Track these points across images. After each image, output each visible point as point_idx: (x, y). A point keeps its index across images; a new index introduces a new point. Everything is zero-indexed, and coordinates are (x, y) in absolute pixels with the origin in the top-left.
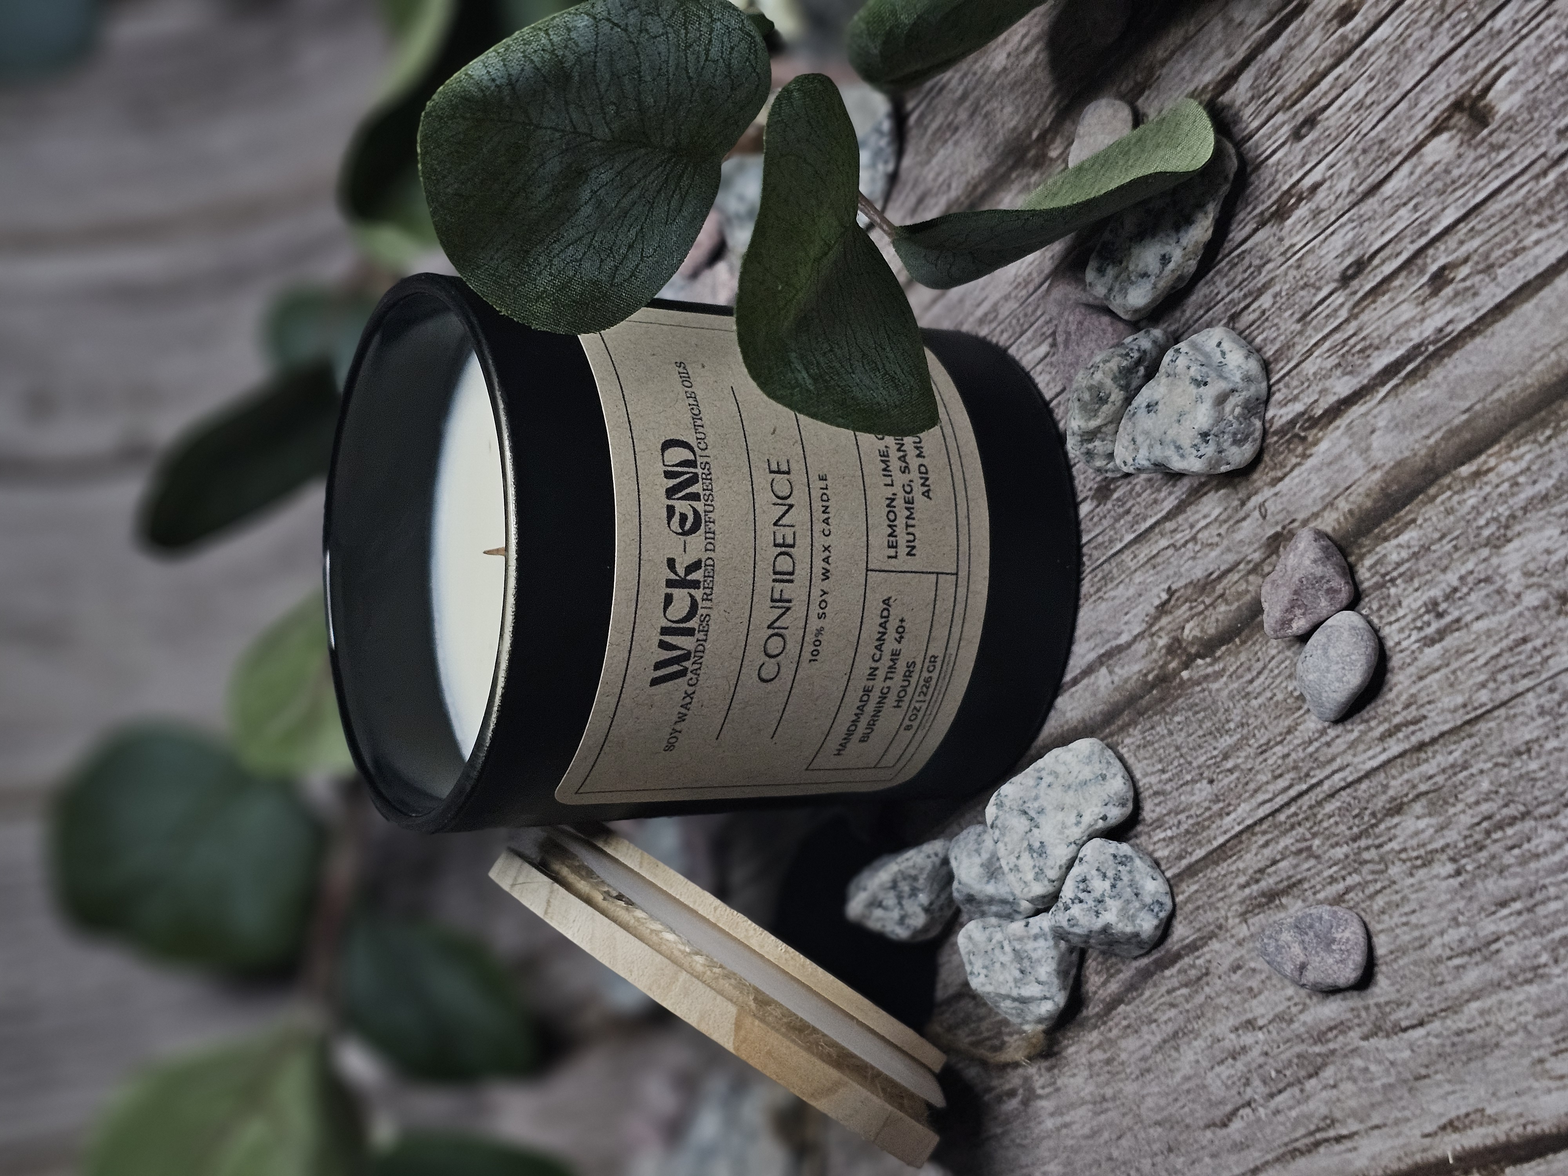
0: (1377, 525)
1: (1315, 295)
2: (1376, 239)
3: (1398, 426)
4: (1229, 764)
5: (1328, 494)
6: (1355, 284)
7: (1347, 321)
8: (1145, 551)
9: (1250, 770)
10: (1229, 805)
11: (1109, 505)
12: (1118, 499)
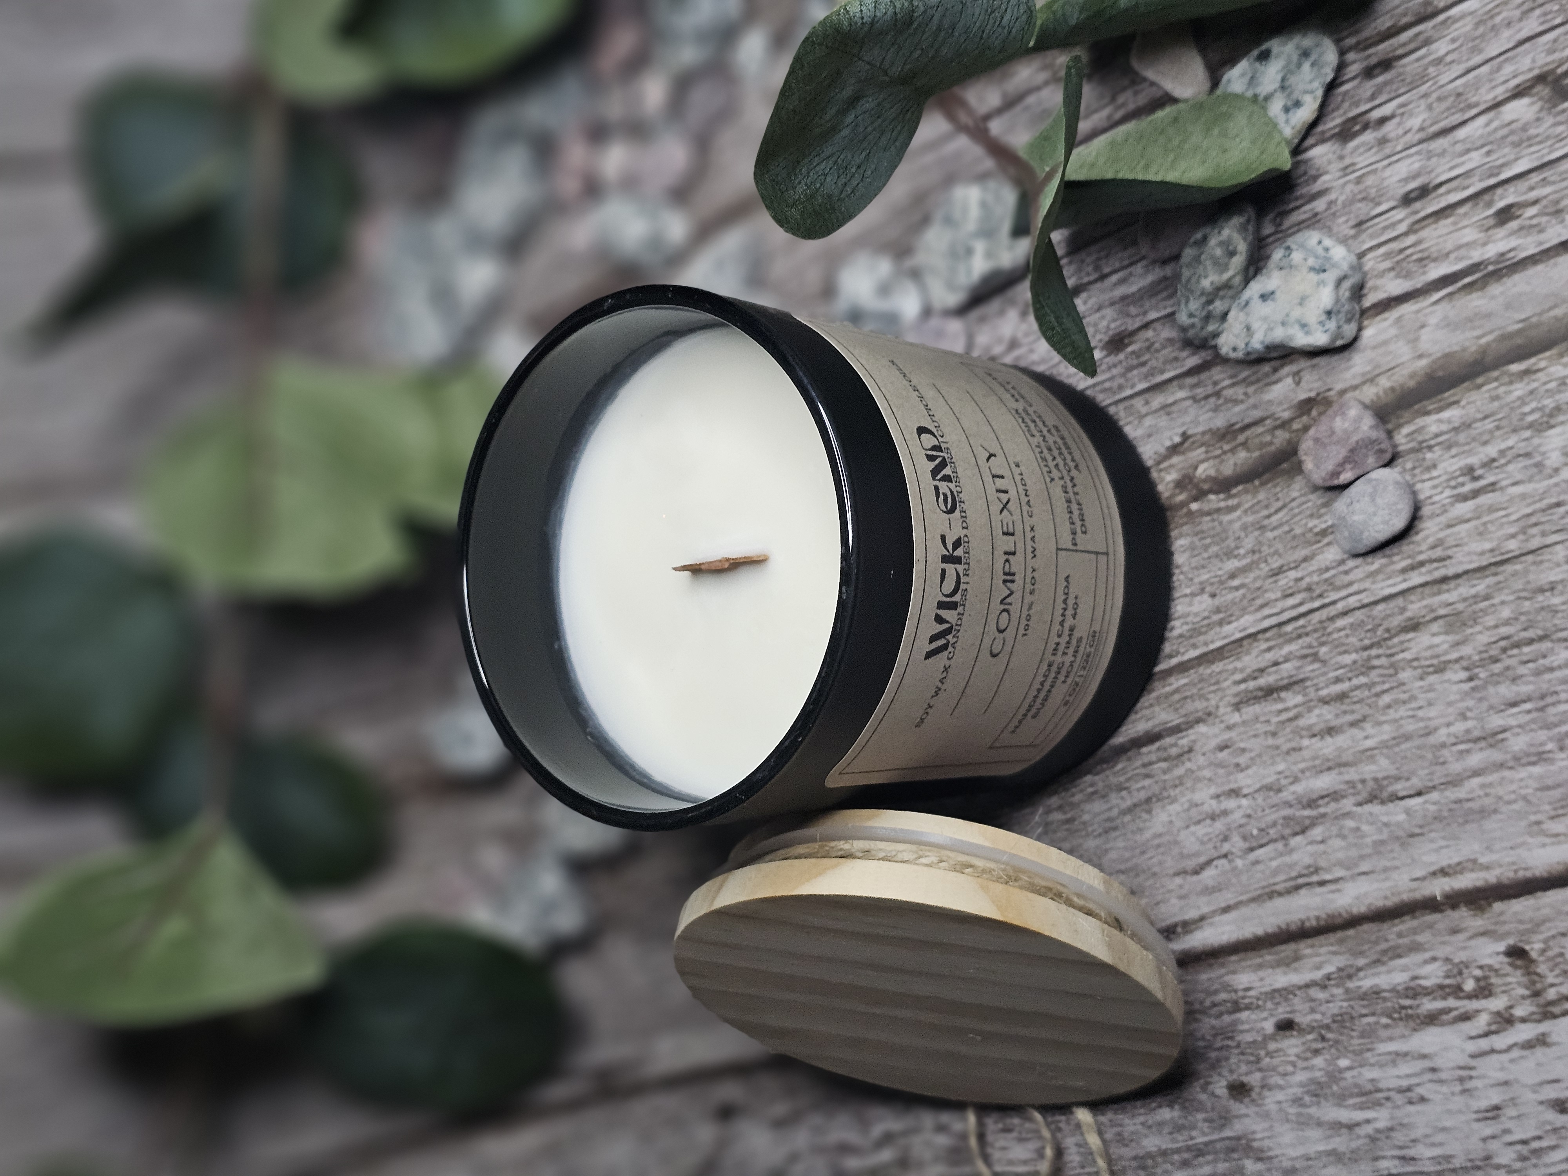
0: (1420, 401)
1: (1373, 208)
2: (1444, 172)
3: (1448, 325)
4: (1236, 582)
5: (1369, 372)
6: (1417, 205)
7: (1406, 234)
8: (1158, 400)
9: (1259, 589)
10: (1231, 615)
11: (1121, 356)
12: (1133, 352)
